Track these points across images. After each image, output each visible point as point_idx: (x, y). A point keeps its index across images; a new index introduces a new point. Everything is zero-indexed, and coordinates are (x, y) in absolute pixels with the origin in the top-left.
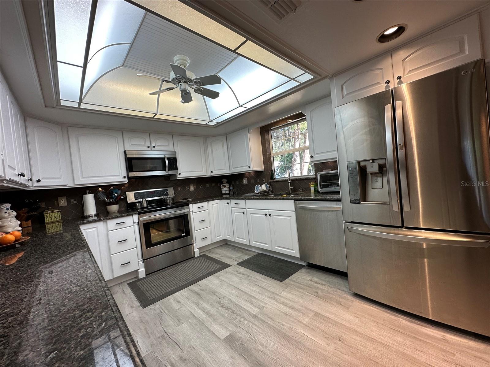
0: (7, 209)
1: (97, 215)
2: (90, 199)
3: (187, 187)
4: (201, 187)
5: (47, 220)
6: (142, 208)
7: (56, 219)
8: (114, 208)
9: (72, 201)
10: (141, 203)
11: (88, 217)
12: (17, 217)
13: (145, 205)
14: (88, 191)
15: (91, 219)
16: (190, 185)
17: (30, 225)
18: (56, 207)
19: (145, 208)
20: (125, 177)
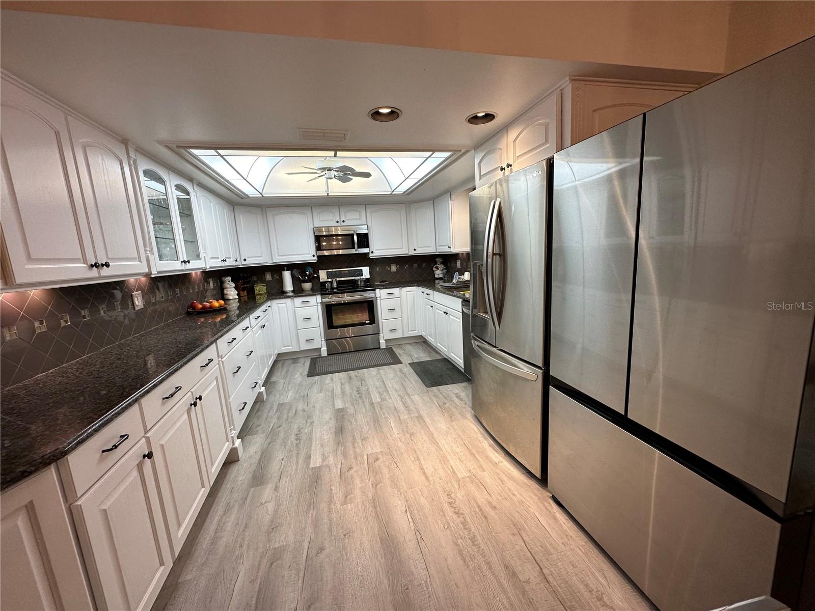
0: (229, 281)
1: (293, 291)
2: (287, 275)
3: (387, 267)
4: (405, 268)
5: (257, 292)
6: (332, 288)
7: (263, 292)
8: (307, 286)
9: (275, 276)
10: (331, 282)
11: (286, 292)
12: (236, 288)
13: (335, 285)
14: (286, 268)
15: (288, 294)
16: (391, 265)
17: (246, 295)
18: (262, 280)
19: (335, 288)
20: (314, 256)
